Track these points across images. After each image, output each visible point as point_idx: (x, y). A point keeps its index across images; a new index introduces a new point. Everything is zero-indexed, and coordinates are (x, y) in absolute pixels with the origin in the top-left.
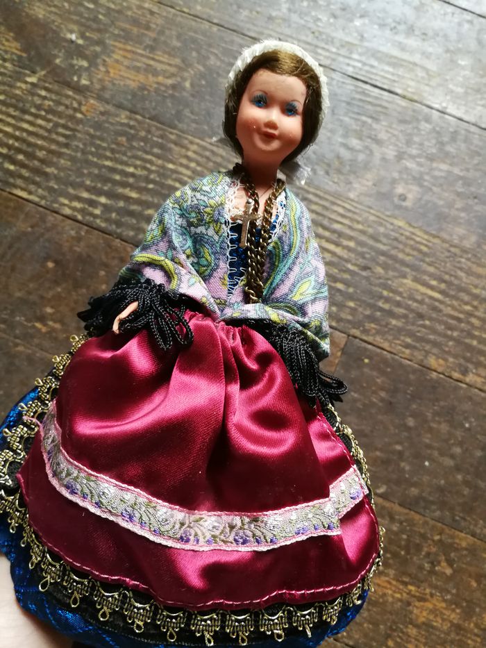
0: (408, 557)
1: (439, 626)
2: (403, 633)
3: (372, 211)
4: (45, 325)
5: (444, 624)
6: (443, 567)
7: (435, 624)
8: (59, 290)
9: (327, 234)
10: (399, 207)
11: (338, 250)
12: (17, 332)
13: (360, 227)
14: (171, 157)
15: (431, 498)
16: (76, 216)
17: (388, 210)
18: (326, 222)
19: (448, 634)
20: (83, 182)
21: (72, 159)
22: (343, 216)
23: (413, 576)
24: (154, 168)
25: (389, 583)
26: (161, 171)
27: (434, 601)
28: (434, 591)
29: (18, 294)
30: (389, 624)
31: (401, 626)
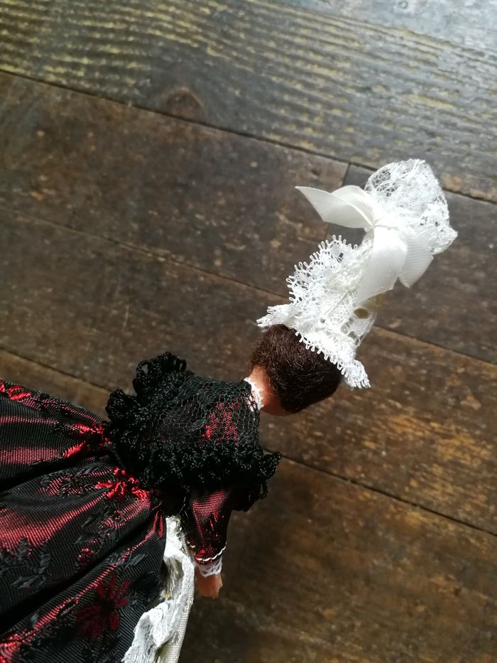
0: (429, 392)
1: (468, 463)
2: (426, 472)
3: (368, 25)
4: (40, 192)
5: (475, 460)
6: (469, 401)
7: (463, 462)
8: (51, 157)
9: (319, 58)
10: (400, 16)
11: (332, 74)
12: (16, 203)
13: (356, 45)
14: (148, 5)
15: (453, 329)
16: (61, 82)
17: (386, 21)
18: (317, 46)
19: (479, 471)
20: (65, 46)
21: (53, 25)
22: (336, 36)
23: (435, 412)
24: (133, 20)
25: (410, 421)
26: (140, 21)
27: (461, 438)
28: (460, 428)
29: (13, 167)
30: (411, 464)
31: (425, 465)
